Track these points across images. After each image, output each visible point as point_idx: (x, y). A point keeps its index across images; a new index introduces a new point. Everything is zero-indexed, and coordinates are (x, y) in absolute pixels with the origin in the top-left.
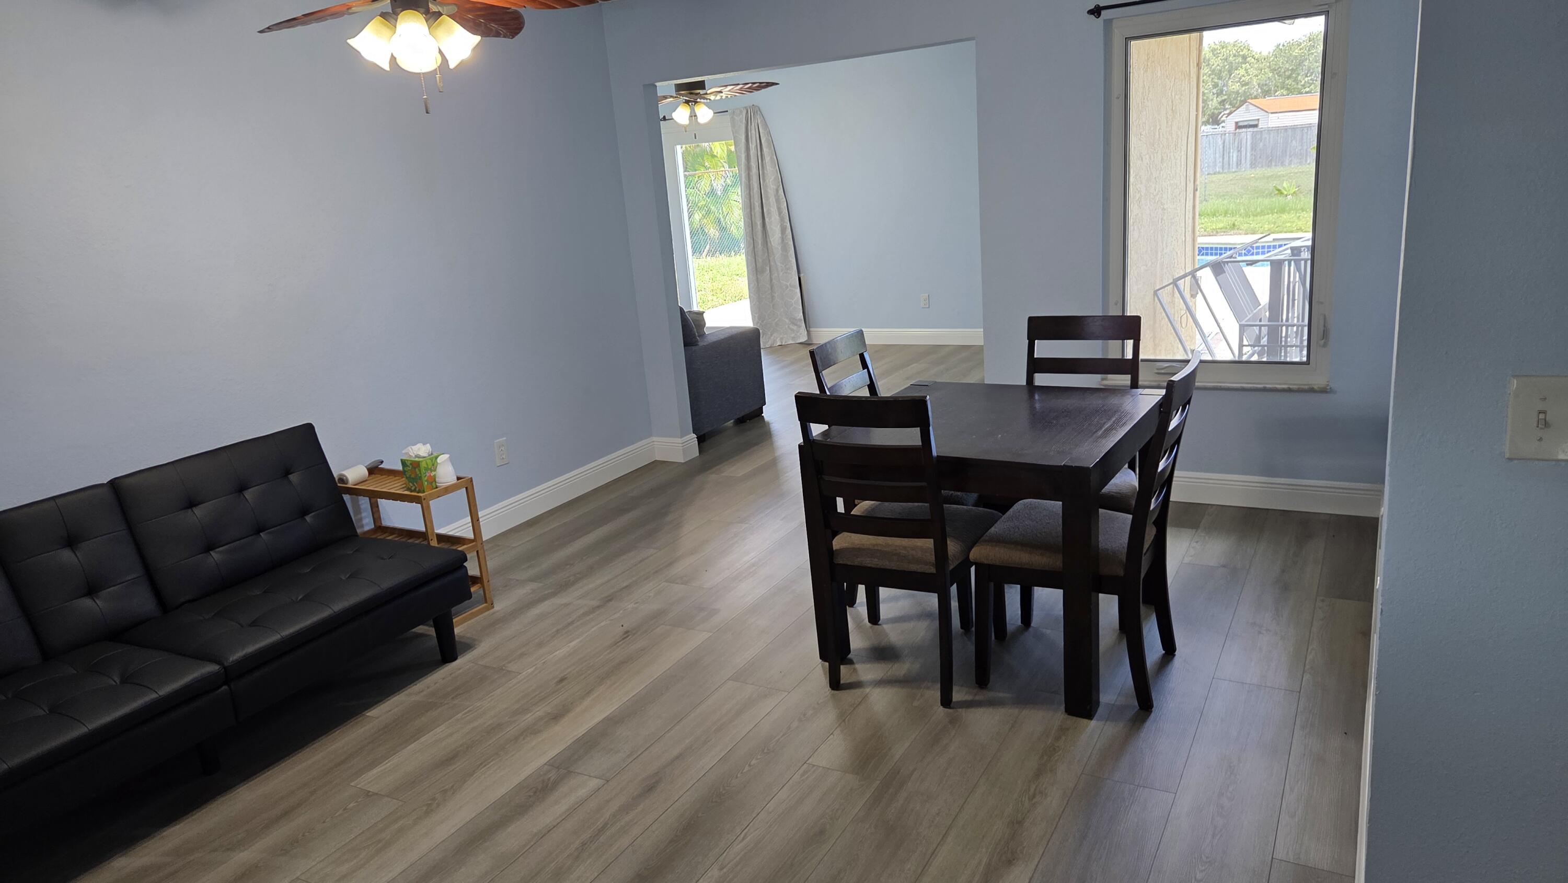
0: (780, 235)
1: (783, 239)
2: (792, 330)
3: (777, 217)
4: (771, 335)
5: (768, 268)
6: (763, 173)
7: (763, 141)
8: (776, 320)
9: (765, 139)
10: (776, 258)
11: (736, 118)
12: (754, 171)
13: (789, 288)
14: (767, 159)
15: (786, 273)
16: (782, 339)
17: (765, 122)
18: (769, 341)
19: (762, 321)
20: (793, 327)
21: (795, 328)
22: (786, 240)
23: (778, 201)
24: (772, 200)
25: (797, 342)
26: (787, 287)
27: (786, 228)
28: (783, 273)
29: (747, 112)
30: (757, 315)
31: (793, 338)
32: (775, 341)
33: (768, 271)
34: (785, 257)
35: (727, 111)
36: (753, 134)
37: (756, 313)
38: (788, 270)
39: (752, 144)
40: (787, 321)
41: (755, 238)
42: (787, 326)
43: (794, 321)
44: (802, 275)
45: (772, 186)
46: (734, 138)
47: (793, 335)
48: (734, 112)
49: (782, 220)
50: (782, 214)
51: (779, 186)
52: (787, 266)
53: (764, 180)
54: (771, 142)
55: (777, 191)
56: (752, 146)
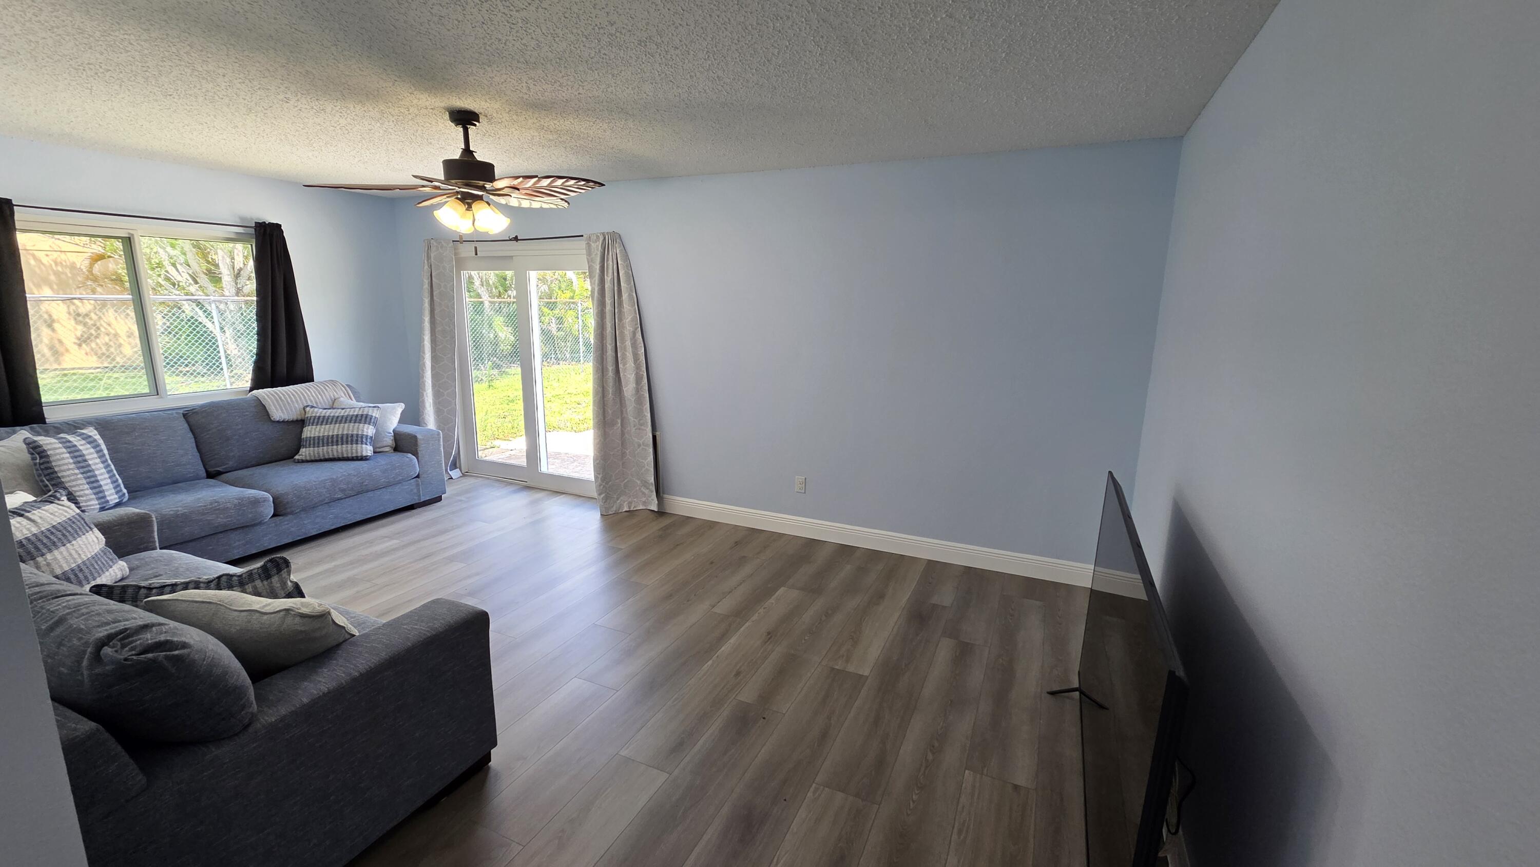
0: (635, 386)
1: (638, 390)
2: (644, 493)
3: (633, 365)
4: (618, 499)
5: (619, 421)
6: (620, 312)
7: (621, 275)
8: (626, 481)
9: (623, 272)
10: (628, 411)
11: (593, 244)
12: (608, 308)
13: (642, 447)
14: (625, 296)
15: (639, 429)
16: (630, 504)
17: (626, 252)
18: (613, 507)
19: (607, 483)
20: (644, 490)
21: (647, 491)
22: (642, 391)
23: (634, 345)
24: (628, 343)
25: (649, 508)
26: (639, 446)
27: (642, 377)
28: (636, 429)
29: (605, 239)
30: (600, 476)
31: (644, 503)
32: (621, 506)
33: (619, 424)
34: (639, 412)
35: (582, 236)
36: (610, 264)
37: (599, 474)
38: (641, 425)
39: (607, 276)
40: (639, 482)
41: (605, 385)
42: (638, 488)
43: (645, 484)
44: (658, 434)
45: (628, 328)
46: (589, 267)
47: (644, 499)
48: (590, 237)
49: (638, 368)
50: (638, 361)
51: (636, 329)
52: (641, 422)
53: (620, 320)
54: (631, 278)
55: (634, 333)
56: (608, 279)
